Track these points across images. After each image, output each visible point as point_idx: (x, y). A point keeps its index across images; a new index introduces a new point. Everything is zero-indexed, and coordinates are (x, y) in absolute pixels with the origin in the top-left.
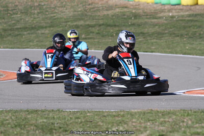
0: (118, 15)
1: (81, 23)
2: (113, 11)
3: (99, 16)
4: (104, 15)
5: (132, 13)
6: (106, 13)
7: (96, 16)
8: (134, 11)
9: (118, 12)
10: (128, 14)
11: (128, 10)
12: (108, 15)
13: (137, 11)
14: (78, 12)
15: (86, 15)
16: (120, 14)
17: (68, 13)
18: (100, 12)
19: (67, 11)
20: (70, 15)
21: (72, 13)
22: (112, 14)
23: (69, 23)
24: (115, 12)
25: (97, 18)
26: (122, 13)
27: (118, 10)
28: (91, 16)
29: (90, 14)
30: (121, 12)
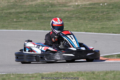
0: (39, 5)
1: (13, 10)
2: (35, 2)
3: (26, 5)
4: (30, 5)
5: (49, 3)
6: (30, 3)
7: (24, 5)
9: (39, 3)
10: (46, 4)
11: (46, 1)
12: (32, 5)
13: (53, 2)
14: (11, 3)
15: (16, 5)
17: (3, 4)
18: (26, 2)
19: (3, 2)
20: (5, 5)
21: (6, 4)
22: (35, 4)
23: (4, 11)
24: (37, 2)
25: (24, 7)
28: (20, 5)
29: (19, 4)
30: (41, 3)
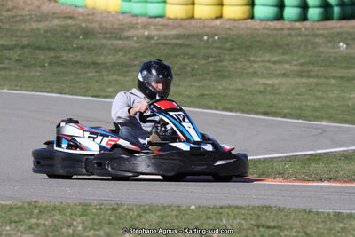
0: (56, 30)
2: (47, 23)
3: (23, 30)
4: (32, 29)
5: (80, 27)
6: (34, 25)
7: (17, 30)
8: (83, 25)
9: (57, 25)
10: (73, 29)
11: (73, 23)
12: (38, 29)
13: (89, 25)
16: (59, 29)
18: (25, 23)
22: (46, 28)
24: (50, 25)
25: (19, 34)
26: (64, 26)
27: (56, 22)
28: (9, 30)
29: (8, 26)
30: (61, 26)
